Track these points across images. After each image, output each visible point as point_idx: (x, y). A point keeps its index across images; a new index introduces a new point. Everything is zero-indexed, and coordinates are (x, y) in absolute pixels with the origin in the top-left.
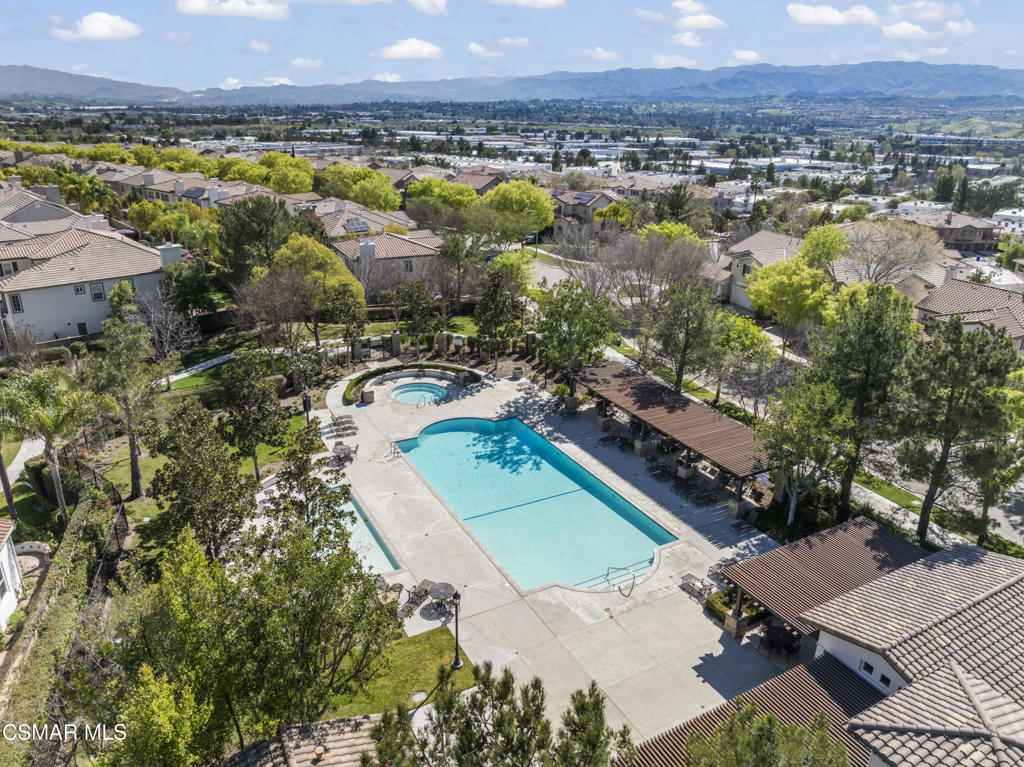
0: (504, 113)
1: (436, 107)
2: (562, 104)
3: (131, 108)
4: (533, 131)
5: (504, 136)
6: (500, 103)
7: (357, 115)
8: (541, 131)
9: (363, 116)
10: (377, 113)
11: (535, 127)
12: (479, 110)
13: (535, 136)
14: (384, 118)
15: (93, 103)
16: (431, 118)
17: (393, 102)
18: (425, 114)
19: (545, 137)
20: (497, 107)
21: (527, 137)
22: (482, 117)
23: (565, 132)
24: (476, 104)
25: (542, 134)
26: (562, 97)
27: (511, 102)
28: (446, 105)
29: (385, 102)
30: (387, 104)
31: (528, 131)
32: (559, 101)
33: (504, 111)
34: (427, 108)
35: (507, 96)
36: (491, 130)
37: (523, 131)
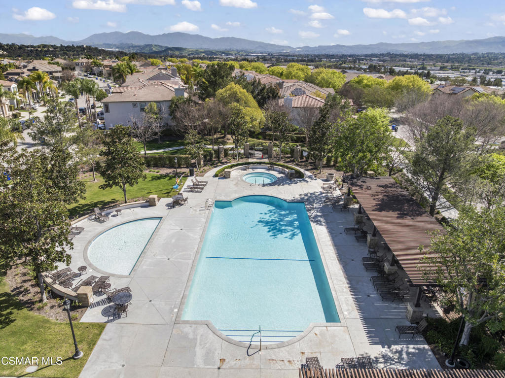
0: (454, 60)
1: (415, 56)
2: (493, 55)
3: (269, 55)
4: (469, 69)
5: (450, 71)
6: (454, 54)
7: (371, 60)
8: (474, 69)
9: (375, 60)
10: (382, 59)
11: (471, 67)
12: (439, 58)
13: (470, 72)
14: (384, 61)
15: (255, 52)
16: (410, 62)
17: (391, 53)
18: (408, 60)
19: (476, 73)
20: (451, 57)
21: (464, 72)
22: (440, 62)
23: (490, 70)
24: (438, 55)
25: (474, 71)
26: (493, 52)
27: (460, 54)
28: (421, 55)
29: (388, 53)
30: (389, 54)
31: (466, 69)
32: (492, 53)
33: (454, 59)
34: (409, 57)
35: (459, 51)
36: (442, 68)
37: (462, 69)
